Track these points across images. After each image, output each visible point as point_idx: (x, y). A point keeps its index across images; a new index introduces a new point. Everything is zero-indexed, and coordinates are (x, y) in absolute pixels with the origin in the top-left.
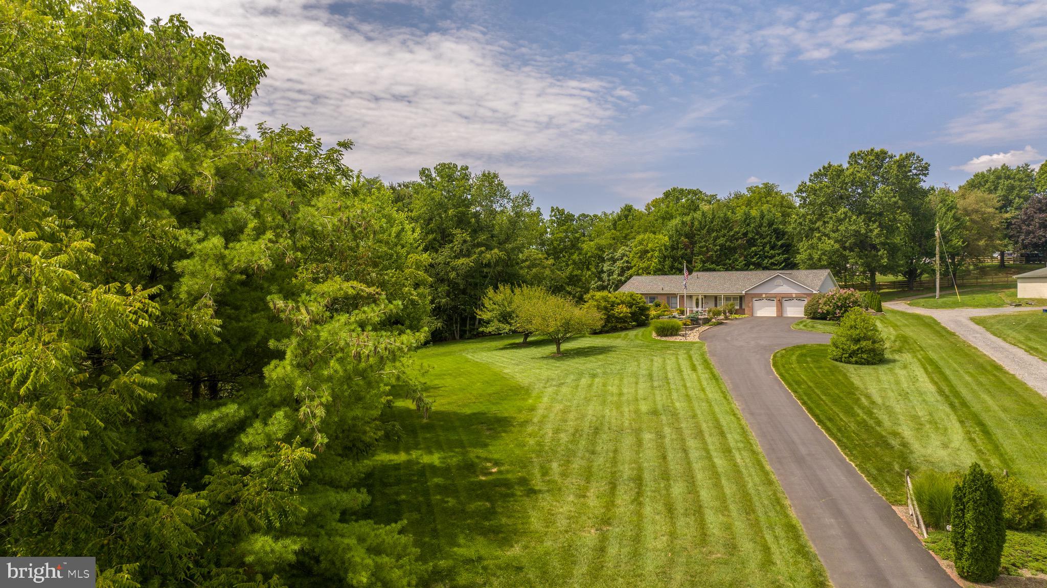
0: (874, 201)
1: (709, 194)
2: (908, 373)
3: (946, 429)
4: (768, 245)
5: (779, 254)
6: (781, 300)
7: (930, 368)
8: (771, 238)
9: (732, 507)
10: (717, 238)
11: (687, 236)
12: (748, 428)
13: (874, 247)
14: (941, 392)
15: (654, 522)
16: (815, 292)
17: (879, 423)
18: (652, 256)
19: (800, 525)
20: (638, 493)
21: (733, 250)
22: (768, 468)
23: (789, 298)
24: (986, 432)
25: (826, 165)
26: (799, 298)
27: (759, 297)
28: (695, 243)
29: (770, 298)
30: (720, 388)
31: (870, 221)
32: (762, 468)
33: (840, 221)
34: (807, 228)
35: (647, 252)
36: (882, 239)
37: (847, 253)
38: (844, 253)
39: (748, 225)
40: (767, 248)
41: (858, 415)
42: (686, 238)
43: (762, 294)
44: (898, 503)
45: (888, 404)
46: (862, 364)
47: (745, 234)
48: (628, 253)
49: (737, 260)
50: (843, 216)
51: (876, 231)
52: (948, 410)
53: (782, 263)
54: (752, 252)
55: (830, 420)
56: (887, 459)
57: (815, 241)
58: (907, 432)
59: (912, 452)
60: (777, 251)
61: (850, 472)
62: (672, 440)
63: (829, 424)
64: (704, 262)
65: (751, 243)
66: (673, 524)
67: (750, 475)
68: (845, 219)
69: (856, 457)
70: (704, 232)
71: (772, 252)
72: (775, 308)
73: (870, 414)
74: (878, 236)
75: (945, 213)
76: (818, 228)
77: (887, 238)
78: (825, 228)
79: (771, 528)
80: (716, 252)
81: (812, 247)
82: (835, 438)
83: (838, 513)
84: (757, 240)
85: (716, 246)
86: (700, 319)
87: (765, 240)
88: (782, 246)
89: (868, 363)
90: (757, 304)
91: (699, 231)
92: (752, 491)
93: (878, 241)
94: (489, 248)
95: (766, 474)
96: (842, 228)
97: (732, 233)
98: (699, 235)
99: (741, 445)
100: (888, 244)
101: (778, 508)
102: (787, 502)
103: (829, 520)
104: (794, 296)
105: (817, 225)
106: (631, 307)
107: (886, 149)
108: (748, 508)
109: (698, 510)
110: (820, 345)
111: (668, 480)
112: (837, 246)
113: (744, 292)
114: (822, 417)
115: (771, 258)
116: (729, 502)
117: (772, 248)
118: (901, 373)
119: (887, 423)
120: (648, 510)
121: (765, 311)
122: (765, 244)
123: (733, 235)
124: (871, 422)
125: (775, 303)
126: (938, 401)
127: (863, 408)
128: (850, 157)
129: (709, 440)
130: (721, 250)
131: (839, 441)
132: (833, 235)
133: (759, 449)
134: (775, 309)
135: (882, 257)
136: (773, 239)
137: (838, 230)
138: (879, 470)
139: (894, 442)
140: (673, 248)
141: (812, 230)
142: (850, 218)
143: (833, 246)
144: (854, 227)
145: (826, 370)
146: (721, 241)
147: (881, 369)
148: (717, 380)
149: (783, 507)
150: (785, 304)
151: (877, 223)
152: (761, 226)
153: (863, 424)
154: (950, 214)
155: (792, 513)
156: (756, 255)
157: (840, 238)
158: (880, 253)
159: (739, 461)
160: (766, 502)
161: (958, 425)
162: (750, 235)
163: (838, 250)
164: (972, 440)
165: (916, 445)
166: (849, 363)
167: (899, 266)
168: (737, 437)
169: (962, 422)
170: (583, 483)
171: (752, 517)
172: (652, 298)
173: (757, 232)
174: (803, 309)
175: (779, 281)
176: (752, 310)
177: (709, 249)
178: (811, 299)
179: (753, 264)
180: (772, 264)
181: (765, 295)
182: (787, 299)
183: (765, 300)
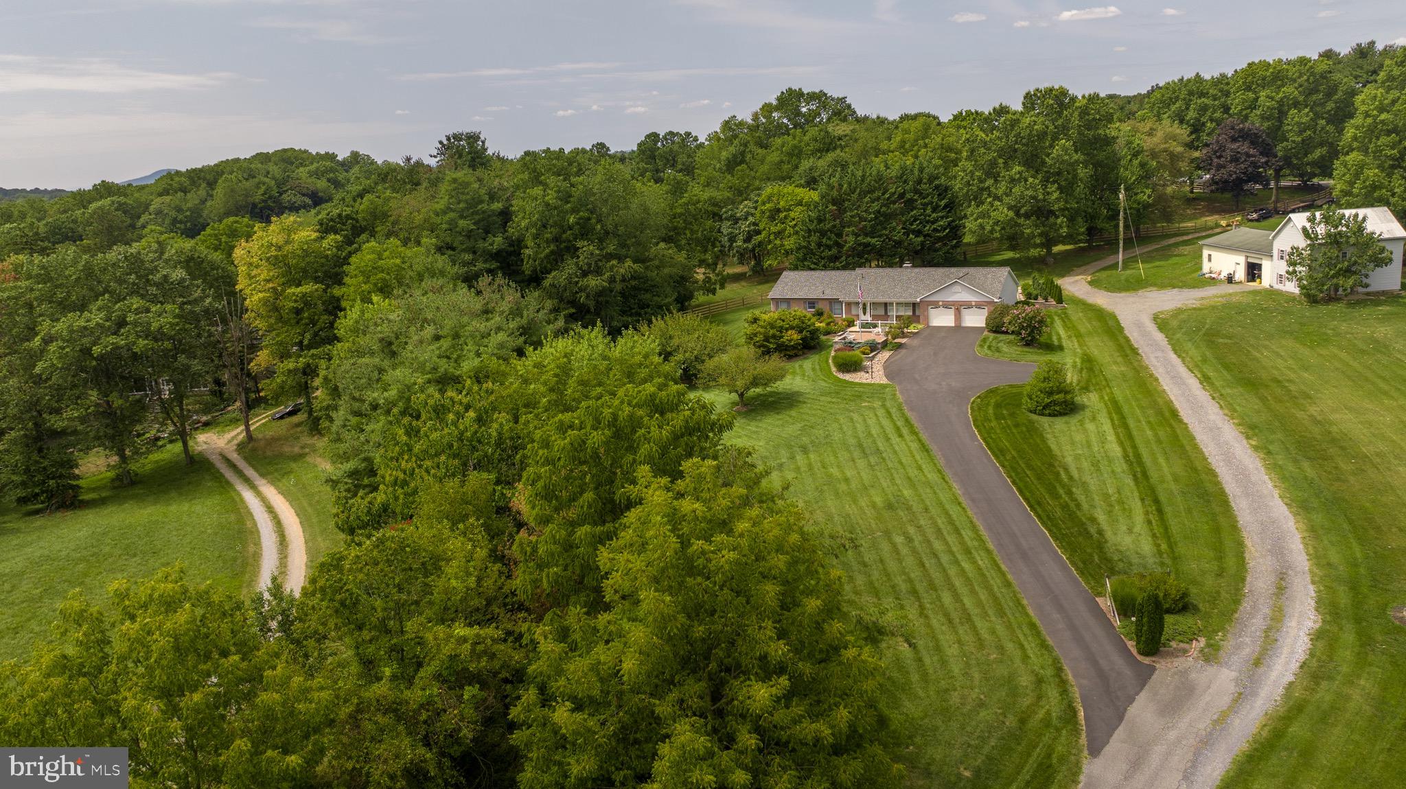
0: (1053, 158)
1: (835, 96)
2: (1097, 427)
3: (1130, 510)
4: (929, 207)
5: (942, 217)
6: (959, 308)
7: (1115, 417)
8: (932, 198)
9: (990, 612)
11: (834, 202)
12: (975, 520)
13: (1052, 213)
14: (1126, 456)
15: (943, 633)
16: (996, 300)
17: (1078, 506)
18: (786, 217)
19: (1038, 623)
20: (920, 606)
21: (889, 217)
22: (1003, 567)
23: (968, 306)
24: (1160, 511)
25: (997, 106)
26: (979, 306)
27: (936, 305)
28: (845, 211)
29: (947, 305)
30: (935, 464)
31: (1047, 181)
32: (999, 568)
33: (1014, 182)
34: (975, 189)
35: (779, 211)
36: (1062, 204)
37: (1021, 221)
38: (1018, 221)
39: (905, 182)
40: (929, 211)
41: (1061, 497)
42: (833, 205)
43: (938, 302)
44: (1100, 594)
45: (1083, 480)
46: (1055, 415)
47: (902, 196)
48: (753, 211)
49: (894, 229)
50: (1018, 176)
51: (1056, 195)
52: (1132, 483)
53: (945, 229)
54: (912, 216)
55: (1039, 503)
56: (1089, 551)
57: (986, 206)
58: (1101, 517)
59: (1106, 542)
60: (940, 214)
61: (1065, 567)
62: (920, 542)
63: (1039, 510)
64: (857, 235)
65: (910, 204)
66: (957, 633)
67: (993, 578)
68: (1020, 180)
69: (1066, 550)
70: (855, 196)
71: (934, 215)
73: (1070, 493)
74: (1058, 199)
75: (1131, 160)
76: (988, 188)
77: (1066, 202)
78: (996, 189)
79: (1020, 627)
80: (870, 221)
81: (983, 215)
82: (1047, 528)
83: (1060, 608)
84: (916, 201)
85: (870, 213)
87: (926, 201)
88: (946, 206)
89: (1061, 414)
90: (933, 312)
91: (849, 195)
92: (999, 595)
93: (1056, 207)
94: (621, 259)
95: (1003, 574)
96: (1017, 190)
97: (887, 196)
98: (849, 200)
99: (976, 544)
100: (1067, 209)
101: (1020, 608)
102: (1025, 602)
103: (1056, 616)
104: (974, 304)
105: (987, 184)
106: (801, 332)
107: (1066, 86)
108: (1001, 613)
109: (968, 619)
110: (1011, 386)
111: (936, 590)
112: (1011, 214)
113: (919, 300)
114: (1033, 502)
115: (933, 223)
116: (986, 608)
117: (934, 210)
118: (1091, 427)
119: (1085, 506)
120: (934, 622)
121: (942, 319)
122: (927, 205)
123: (888, 198)
124: (1072, 505)
125: (952, 311)
126: (1123, 472)
127: (1063, 486)
128: (1025, 98)
129: (949, 539)
130: (876, 218)
131: (1050, 531)
132: (1006, 199)
133: (991, 546)
134: (952, 317)
135: (1061, 227)
136: (935, 200)
137: (1011, 194)
138: (1084, 562)
139: (1093, 530)
140: (820, 220)
141: (982, 191)
142: (1026, 180)
143: (1007, 216)
144: (1030, 193)
145: (1024, 429)
146: (876, 206)
147: (1074, 420)
148: (927, 451)
149: (1023, 607)
150: (965, 312)
151: (1056, 185)
152: (919, 182)
153: (1065, 507)
154: (1136, 162)
155: (1030, 611)
156: (915, 220)
157: (1014, 204)
158: (1059, 221)
159: (980, 563)
160: (1011, 604)
161: (1139, 503)
162: (908, 196)
163: (1012, 219)
164: (1149, 522)
165: (1109, 534)
166: (1043, 415)
167: (1078, 234)
168: (970, 533)
169: (1142, 500)
170: (875, 600)
171: (1005, 619)
172: (811, 303)
173: (916, 191)
174: (984, 318)
175: (957, 288)
176: (927, 318)
177: (862, 219)
178: (992, 308)
179: (913, 232)
180: (935, 230)
181: (943, 302)
182: (965, 307)
183: (941, 308)
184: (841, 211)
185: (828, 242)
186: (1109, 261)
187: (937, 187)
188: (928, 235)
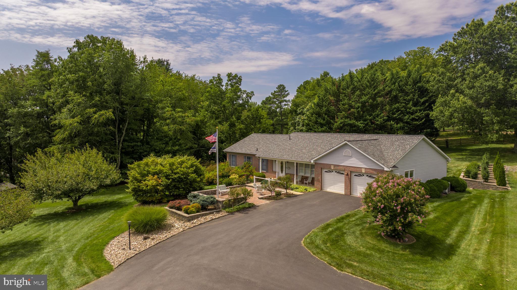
4: (411, 102)
5: (420, 110)
8: (414, 96)
10: (360, 96)
16: (386, 169)
23: (360, 173)
26: (370, 174)
27: (329, 169)
29: (339, 170)
33: (476, 77)
34: (444, 85)
37: (481, 109)
38: (478, 110)
39: (394, 83)
40: (409, 105)
43: (330, 165)
53: (423, 119)
54: (395, 108)
57: (449, 98)
60: (419, 108)
64: (345, 118)
65: (395, 99)
68: (481, 74)
71: (414, 108)
72: (344, 185)
84: (401, 97)
85: (359, 103)
86: (220, 202)
87: (409, 98)
88: (424, 103)
96: (477, 84)
97: (375, 91)
98: (345, 93)
104: (363, 171)
112: (469, 102)
113: (312, 162)
115: (412, 114)
117: (415, 105)
122: (409, 101)
123: (377, 93)
125: (342, 178)
132: (467, 91)
136: (417, 97)
137: (473, 87)
141: (449, 87)
142: (487, 73)
143: (466, 103)
144: (490, 83)
146: (364, 99)
150: (355, 180)
152: (406, 84)
156: (397, 111)
157: (475, 95)
162: (394, 93)
163: (471, 107)
172: (249, 157)
173: (402, 91)
175: (347, 152)
176: (320, 182)
177: (351, 107)
179: (394, 119)
180: (413, 119)
181: (335, 166)
182: (357, 174)
183: (334, 173)
184: (338, 101)
185: (322, 121)
187: (420, 88)
188: (407, 123)
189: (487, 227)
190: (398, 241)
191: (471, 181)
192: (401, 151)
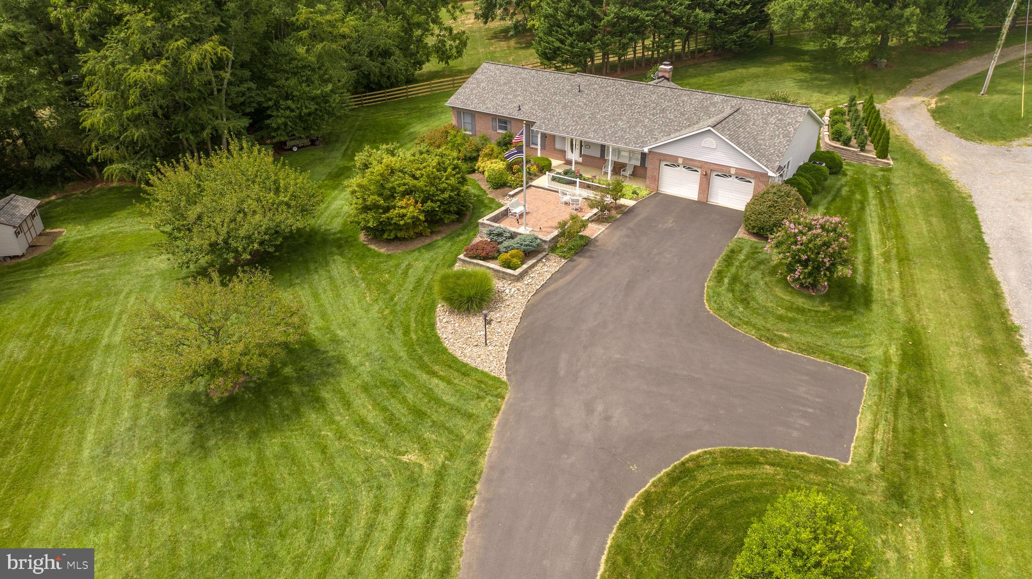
6: (708, 173)
16: (771, 174)
23: (725, 173)
26: (742, 176)
27: (673, 162)
29: (690, 165)
43: (676, 158)
90: (666, 172)
104: (733, 171)
106: (424, 201)
113: (645, 150)
121: (679, 185)
125: (696, 177)
134: (696, 186)
150: (717, 182)
172: (504, 122)
174: (748, 198)
175: (709, 141)
176: (656, 180)
178: (763, 188)
181: (685, 159)
182: (719, 174)
183: (681, 168)
186: (969, 68)
189: (889, 248)
190: (811, 291)
191: (843, 149)
192: (783, 137)
